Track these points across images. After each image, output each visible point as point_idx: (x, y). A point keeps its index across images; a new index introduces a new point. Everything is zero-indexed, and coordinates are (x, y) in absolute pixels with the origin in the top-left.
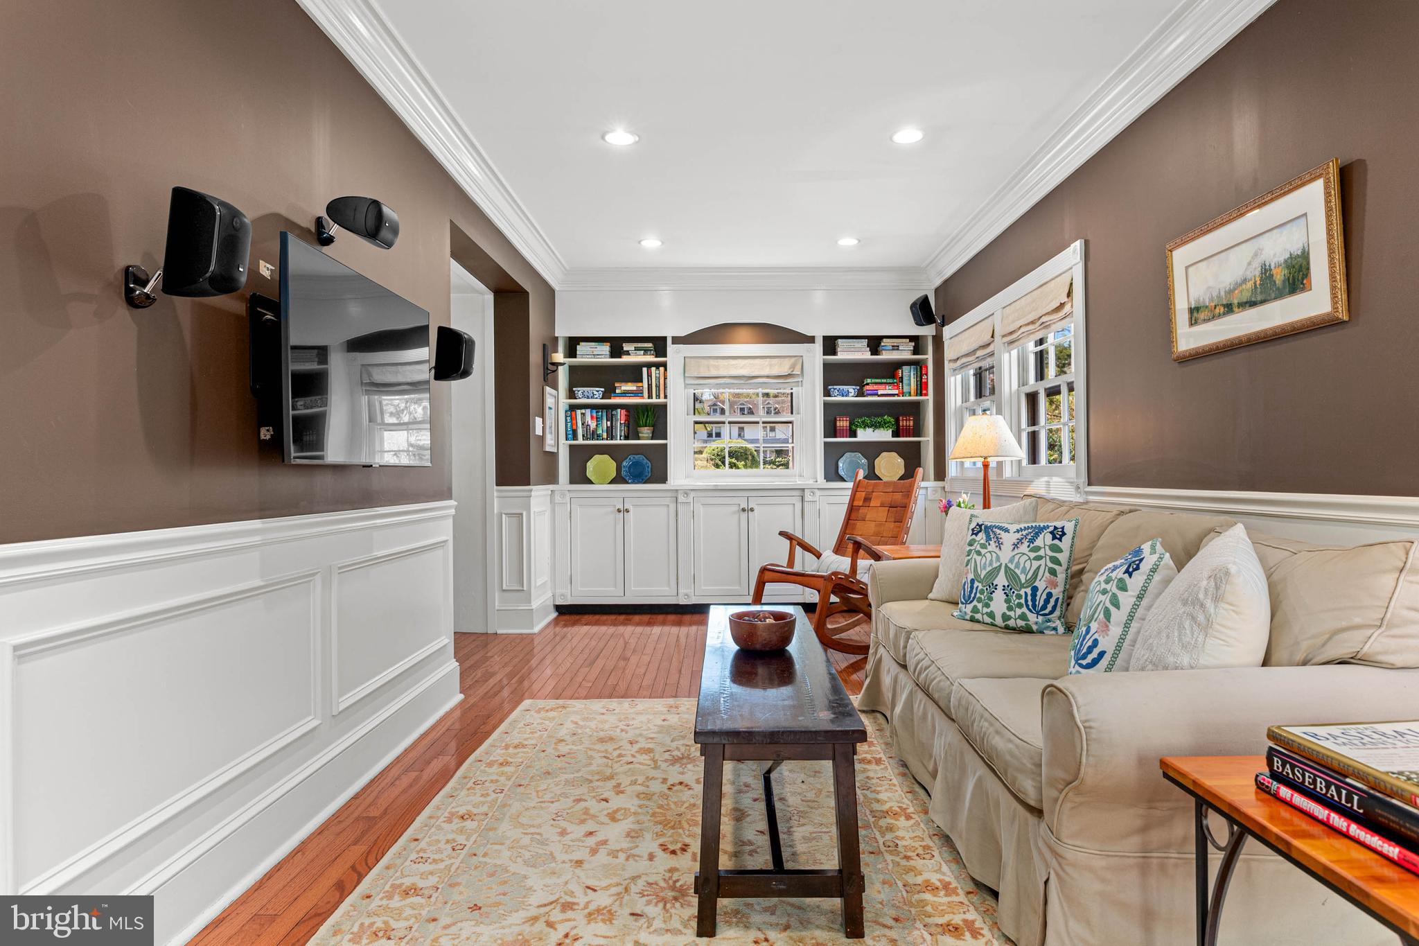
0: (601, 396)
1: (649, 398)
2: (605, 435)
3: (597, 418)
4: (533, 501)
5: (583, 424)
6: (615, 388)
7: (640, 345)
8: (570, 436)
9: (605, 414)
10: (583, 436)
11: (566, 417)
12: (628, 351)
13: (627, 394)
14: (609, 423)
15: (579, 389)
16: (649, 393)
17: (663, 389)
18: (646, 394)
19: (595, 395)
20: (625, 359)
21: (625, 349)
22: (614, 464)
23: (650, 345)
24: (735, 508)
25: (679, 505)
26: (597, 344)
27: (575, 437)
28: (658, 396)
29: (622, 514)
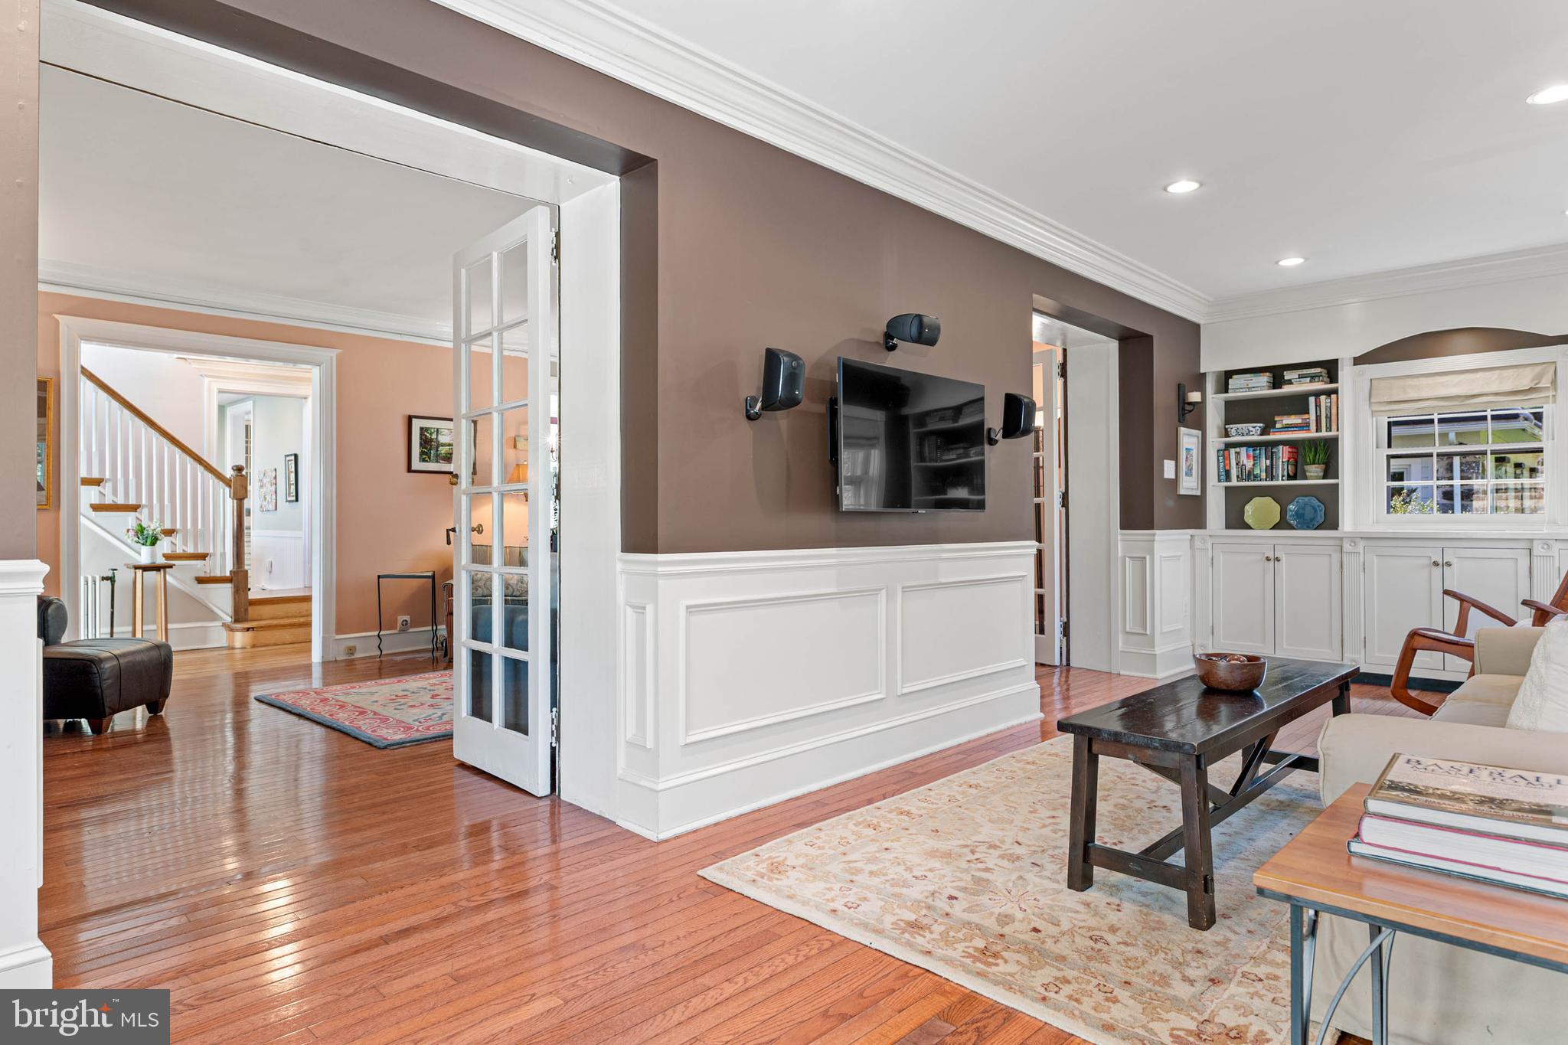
0: (1259, 432)
1: (1317, 431)
2: (1264, 475)
3: (1254, 457)
4: (1156, 545)
5: (1237, 464)
6: (1275, 422)
7: (1305, 371)
8: (1223, 478)
9: (1263, 452)
10: (1238, 477)
11: (1218, 456)
12: (1290, 380)
13: (1288, 428)
14: (1268, 462)
15: (1231, 426)
16: (1317, 426)
17: (1333, 419)
18: (1313, 426)
19: (1252, 432)
20: (1286, 389)
21: (1286, 378)
22: (1278, 507)
23: (1318, 370)
24: (1426, 561)
25: (1344, 555)
26: (1252, 375)
27: (1228, 478)
28: (1329, 429)
29: (1272, 563)
